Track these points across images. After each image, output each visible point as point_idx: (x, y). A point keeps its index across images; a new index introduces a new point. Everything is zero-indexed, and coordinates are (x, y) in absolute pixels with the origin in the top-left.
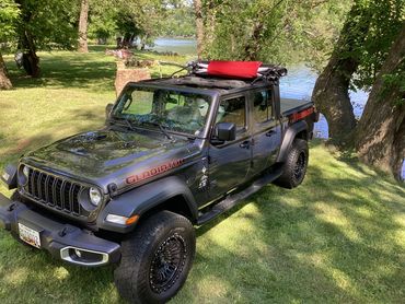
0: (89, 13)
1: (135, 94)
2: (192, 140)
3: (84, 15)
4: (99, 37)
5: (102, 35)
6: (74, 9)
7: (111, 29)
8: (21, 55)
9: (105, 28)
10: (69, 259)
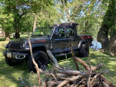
2: (49, 37)
3: (35, 23)
6: (32, 23)
10: (17, 58)
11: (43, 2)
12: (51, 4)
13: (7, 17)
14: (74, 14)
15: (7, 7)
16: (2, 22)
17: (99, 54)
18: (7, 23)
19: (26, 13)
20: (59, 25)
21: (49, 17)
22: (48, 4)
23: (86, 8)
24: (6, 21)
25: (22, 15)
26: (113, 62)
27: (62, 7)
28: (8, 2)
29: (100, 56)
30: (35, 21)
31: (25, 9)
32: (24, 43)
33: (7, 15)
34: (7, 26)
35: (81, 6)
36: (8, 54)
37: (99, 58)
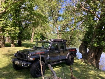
0: (34, 33)
1: (38, 43)
2: (47, 50)
3: (33, 34)
4: (36, 39)
5: (37, 39)
6: (31, 33)
7: (39, 37)
8: (18, 41)
9: (37, 37)
10: (23, 66)
11: (41, 20)
12: (47, 22)
13: (14, 29)
14: (62, 30)
15: (14, 21)
16: (10, 33)
17: (81, 63)
18: (14, 33)
19: (27, 27)
20: (53, 40)
21: (44, 30)
22: (45, 21)
23: (71, 26)
24: (13, 32)
25: (25, 28)
26: (92, 71)
27: (54, 24)
28: (16, 18)
29: (81, 65)
30: (33, 32)
31: (27, 24)
32: (29, 54)
33: (15, 28)
34: (13, 35)
35: (68, 25)
36: (16, 61)
37: (81, 67)
